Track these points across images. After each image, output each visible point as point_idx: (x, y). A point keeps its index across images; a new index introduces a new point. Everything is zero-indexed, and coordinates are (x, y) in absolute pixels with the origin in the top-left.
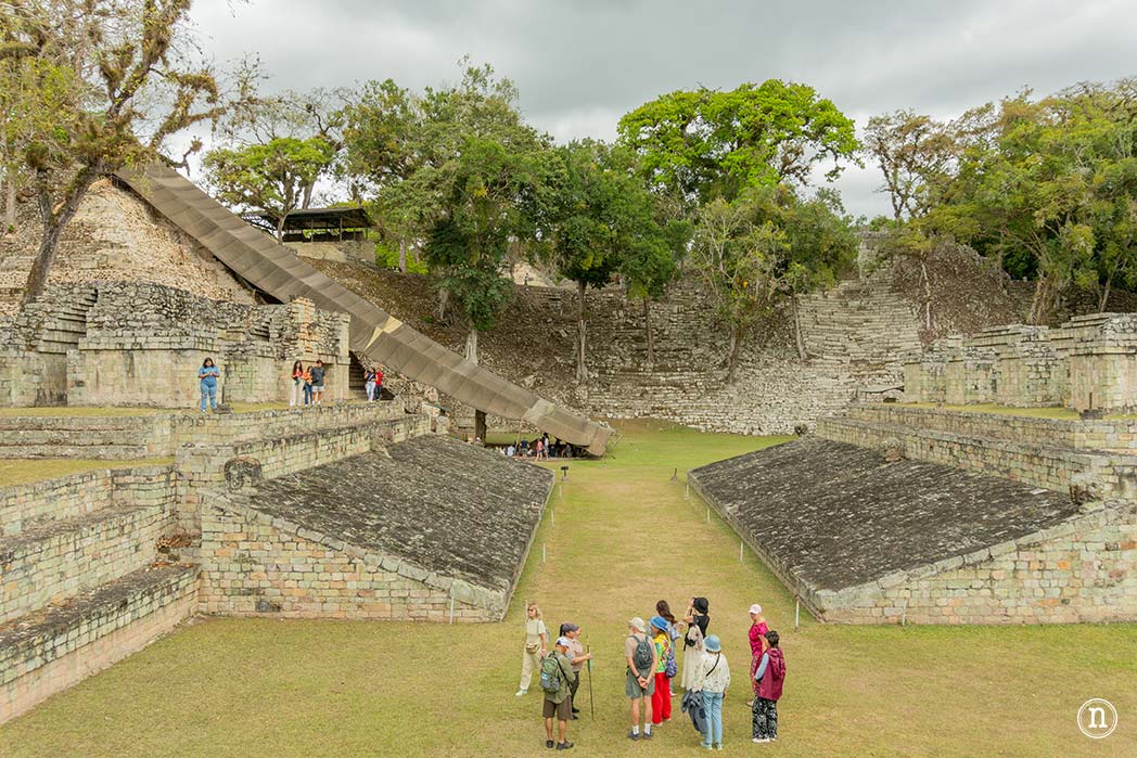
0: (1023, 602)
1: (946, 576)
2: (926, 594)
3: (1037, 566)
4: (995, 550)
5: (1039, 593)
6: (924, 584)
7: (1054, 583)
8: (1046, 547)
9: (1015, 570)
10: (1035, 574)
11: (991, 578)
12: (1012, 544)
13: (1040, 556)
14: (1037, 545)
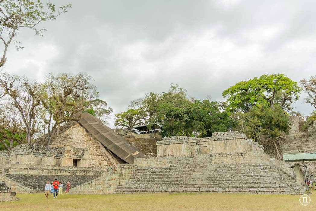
0: (96, 190)
1: (85, 186)
2: (83, 189)
3: (98, 184)
4: (92, 181)
5: (99, 189)
6: (82, 187)
7: (101, 187)
8: (100, 180)
9: (95, 184)
10: (98, 185)
11: (92, 186)
12: (95, 180)
13: (99, 182)
14: (99, 180)
